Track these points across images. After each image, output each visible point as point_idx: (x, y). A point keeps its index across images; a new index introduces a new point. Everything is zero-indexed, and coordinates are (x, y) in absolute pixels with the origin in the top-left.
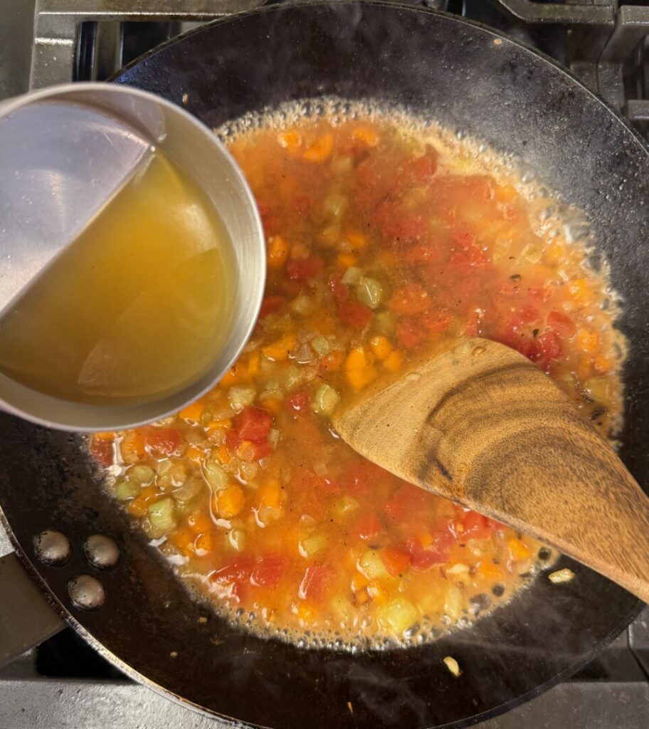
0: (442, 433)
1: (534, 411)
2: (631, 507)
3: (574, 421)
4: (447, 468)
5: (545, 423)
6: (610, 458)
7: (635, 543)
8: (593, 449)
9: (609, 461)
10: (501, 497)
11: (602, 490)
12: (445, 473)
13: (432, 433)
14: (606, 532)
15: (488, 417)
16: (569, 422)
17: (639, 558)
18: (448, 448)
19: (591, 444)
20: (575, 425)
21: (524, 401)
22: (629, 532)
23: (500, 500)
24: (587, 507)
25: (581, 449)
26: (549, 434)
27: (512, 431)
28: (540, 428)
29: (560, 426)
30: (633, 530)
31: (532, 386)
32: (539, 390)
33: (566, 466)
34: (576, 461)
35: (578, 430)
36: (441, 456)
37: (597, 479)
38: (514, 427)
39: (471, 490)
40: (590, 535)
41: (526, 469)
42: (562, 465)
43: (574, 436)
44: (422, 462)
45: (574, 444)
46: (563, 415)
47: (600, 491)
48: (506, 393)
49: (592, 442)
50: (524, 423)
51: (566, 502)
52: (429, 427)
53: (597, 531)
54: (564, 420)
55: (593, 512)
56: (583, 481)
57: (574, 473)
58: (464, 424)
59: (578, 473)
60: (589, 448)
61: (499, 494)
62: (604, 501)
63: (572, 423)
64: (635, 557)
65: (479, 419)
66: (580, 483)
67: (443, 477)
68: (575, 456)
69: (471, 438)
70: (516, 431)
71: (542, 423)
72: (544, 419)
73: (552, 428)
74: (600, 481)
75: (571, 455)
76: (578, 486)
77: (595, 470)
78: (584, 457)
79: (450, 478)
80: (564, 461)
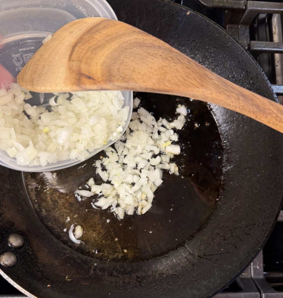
0: (80, 62)
1: (120, 36)
2: (179, 61)
3: (140, 34)
4: (90, 75)
5: (127, 39)
6: (162, 44)
7: (188, 74)
8: (153, 42)
9: (162, 45)
10: (121, 77)
11: (165, 58)
12: (90, 78)
13: (74, 64)
14: (174, 74)
15: (99, 46)
16: (137, 35)
17: (192, 80)
18: (86, 67)
19: (151, 41)
20: (141, 35)
21: (113, 34)
22: (183, 71)
23: (121, 78)
24: (161, 67)
25: (148, 44)
26: (131, 43)
27: (113, 48)
28: (125, 42)
29: (134, 38)
30: (184, 69)
31: (114, 27)
32: (118, 27)
33: (145, 53)
34: (147, 49)
35: (143, 37)
36: (84, 71)
37: (160, 54)
38: (114, 45)
39: (106, 80)
40: (167, 78)
41: (127, 61)
42: (142, 53)
43: (142, 40)
44: (75, 78)
45: (144, 43)
46: (134, 33)
47: (164, 58)
48: (103, 34)
50: (117, 42)
51: (151, 68)
52: (72, 62)
53: (170, 75)
54: (135, 35)
55: (165, 68)
56: (155, 57)
58: (89, 54)
59: (151, 54)
61: (120, 76)
62: (167, 62)
63: (139, 35)
64: (190, 80)
65: (95, 49)
66: (154, 58)
67: (89, 80)
68: (147, 48)
69: (95, 58)
70: (115, 47)
71: (126, 40)
72: (126, 37)
73: (131, 40)
74: (162, 54)
75: (144, 48)
76: (153, 60)
77: (158, 51)
78: (151, 47)
79: (93, 79)
80: (143, 51)
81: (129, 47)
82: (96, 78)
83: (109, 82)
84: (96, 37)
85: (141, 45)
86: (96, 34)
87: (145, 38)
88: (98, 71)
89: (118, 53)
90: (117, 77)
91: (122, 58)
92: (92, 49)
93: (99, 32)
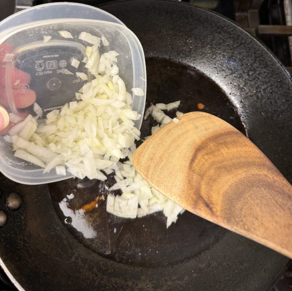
0: (200, 178)
3: (270, 170)
4: (208, 202)
5: (256, 171)
8: (283, 187)
10: (242, 221)
12: (207, 206)
13: (195, 177)
16: (268, 171)
18: (206, 188)
19: (282, 185)
20: (272, 173)
21: (241, 156)
23: (241, 223)
24: (287, 224)
25: (277, 187)
26: (259, 179)
27: (239, 177)
28: (253, 175)
29: (264, 173)
31: (243, 147)
32: (248, 150)
33: (272, 198)
35: (273, 175)
36: (203, 194)
37: (289, 206)
39: (225, 217)
41: (252, 202)
43: (272, 179)
44: (193, 198)
45: (273, 185)
46: (264, 166)
48: (230, 151)
49: (282, 183)
50: (245, 171)
52: (192, 173)
54: (265, 169)
57: (277, 202)
58: (212, 171)
60: (281, 187)
61: (240, 219)
63: (270, 172)
66: (281, 209)
67: (206, 209)
68: (275, 192)
69: (218, 182)
70: (241, 177)
71: (254, 172)
72: (255, 169)
73: (260, 175)
74: (291, 208)
75: (273, 192)
76: (280, 211)
77: (286, 200)
78: (280, 193)
79: (211, 209)
80: (271, 196)
81: (256, 184)
82: (214, 210)
83: (227, 222)
84: (223, 151)
85: (269, 186)
86: (223, 148)
87: (276, 178)
88: (218, 202)
89: (243, 187)
90: (237, 220)
91: (247, 195)
93: (227, 147)
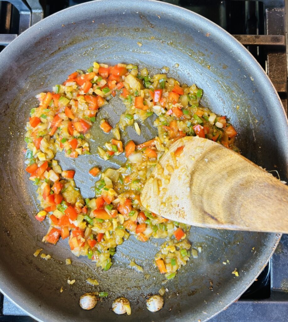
0: (201, 197)
4: (213, 215)
6: (275, 181)
12: (213, 218)
13: (196, 198)
18: (208, 204)
20: (254, 172)
21: (227, 167)
24: (277, 210)
25: (262, 182)
26: (246, 181)
28: (240, 180)
29: (248, 175)
31: (226, 158)
34: (262, 189)
36: (207, 209)
37: (275, 194)
38: (230, 182)
39: (228, 222)
41: (246, 203)
42: (258, 194)
43: (256, 177)
44: (200, 215)
46: (247, 169)
48: (217, 165)
49: (264, 177)
50: (233, 179)
51: (269, 211)
52: (193, 195)
54: (248, 171)
55: (281, 211)
56: (270, 198)
58: (208, 188)
59: (266, 195)
61: (241, 219)
62: (283, 204)
63: (252, 171)
65: (213, 184)
67: (213, 221)
68: (262, 187)
69: (215, 196)
70: (232, 185)
71: (241, 176)
73: (246, 177)
74: (277, 195)
76: (269, 201)
77: (272, 190)
78: (265, 187)
79: (216, 220)
80: (259, 192)
82: (219, 219)
84: (211, 167)
88: (220, 212)
90: (239, 221)
91: (240, 198)
92: (210, 183)
93: (214, 163)
